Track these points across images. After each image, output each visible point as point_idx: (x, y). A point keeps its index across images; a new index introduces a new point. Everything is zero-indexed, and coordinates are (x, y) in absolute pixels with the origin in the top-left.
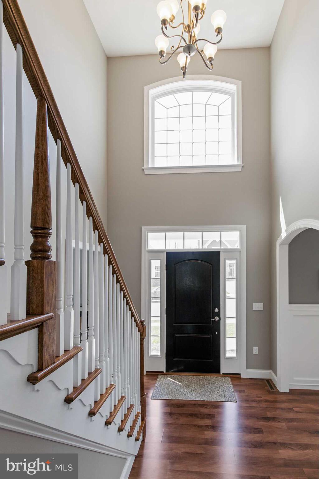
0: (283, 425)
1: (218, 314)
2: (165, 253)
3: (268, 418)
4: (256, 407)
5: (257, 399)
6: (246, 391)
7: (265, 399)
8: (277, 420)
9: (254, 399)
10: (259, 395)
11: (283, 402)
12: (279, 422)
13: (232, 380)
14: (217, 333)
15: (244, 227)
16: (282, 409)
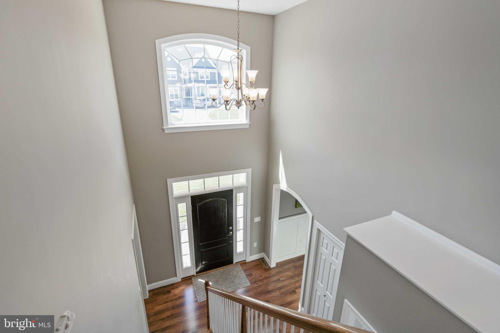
0: (277, 293)
1: (232, 230)
2: (190, 197)
3: (269, 291)
4: (262, 285)
5: (261, 278)
6: (253, 274)
7: (265, 277)
8: (274, 291)
9: (259, 279)
10: (261, 275)
11: (274, 275)
12: (276, 291)
13: (242, 266)
14: (231, 242)
15: (250, 170)
16: (275, 281)
